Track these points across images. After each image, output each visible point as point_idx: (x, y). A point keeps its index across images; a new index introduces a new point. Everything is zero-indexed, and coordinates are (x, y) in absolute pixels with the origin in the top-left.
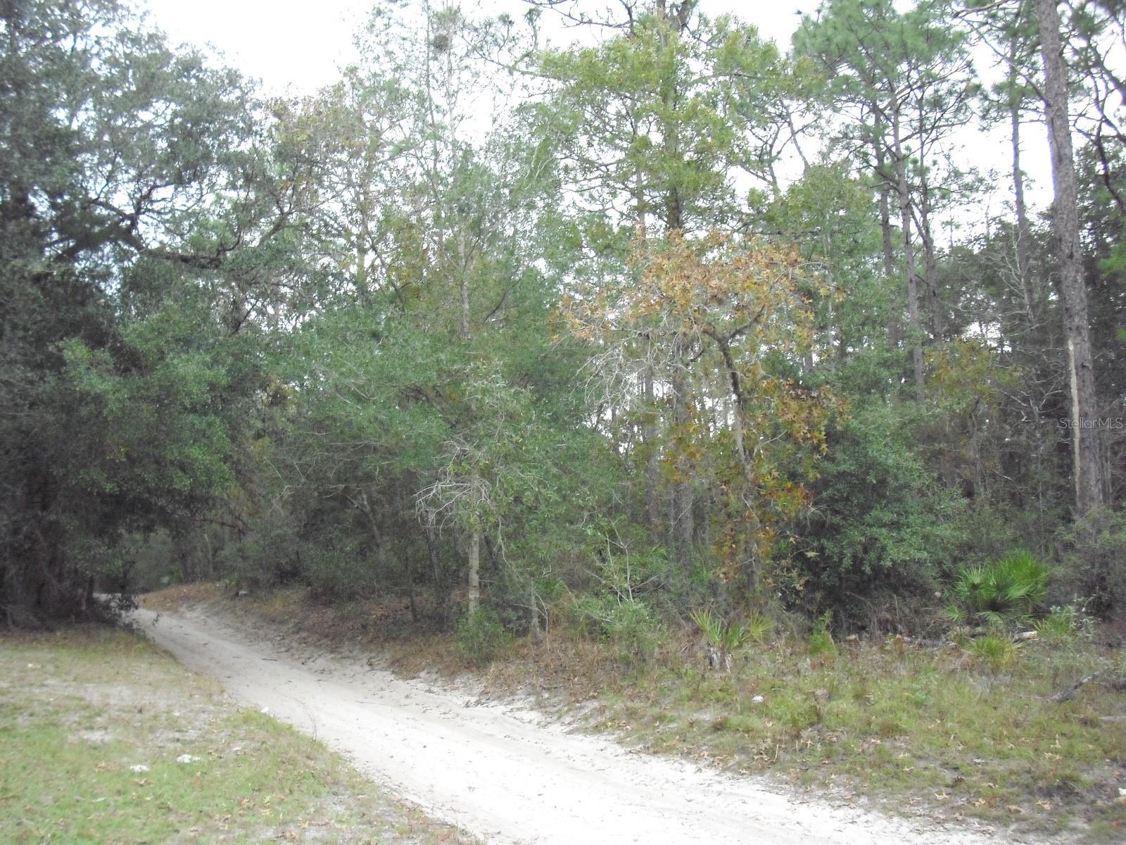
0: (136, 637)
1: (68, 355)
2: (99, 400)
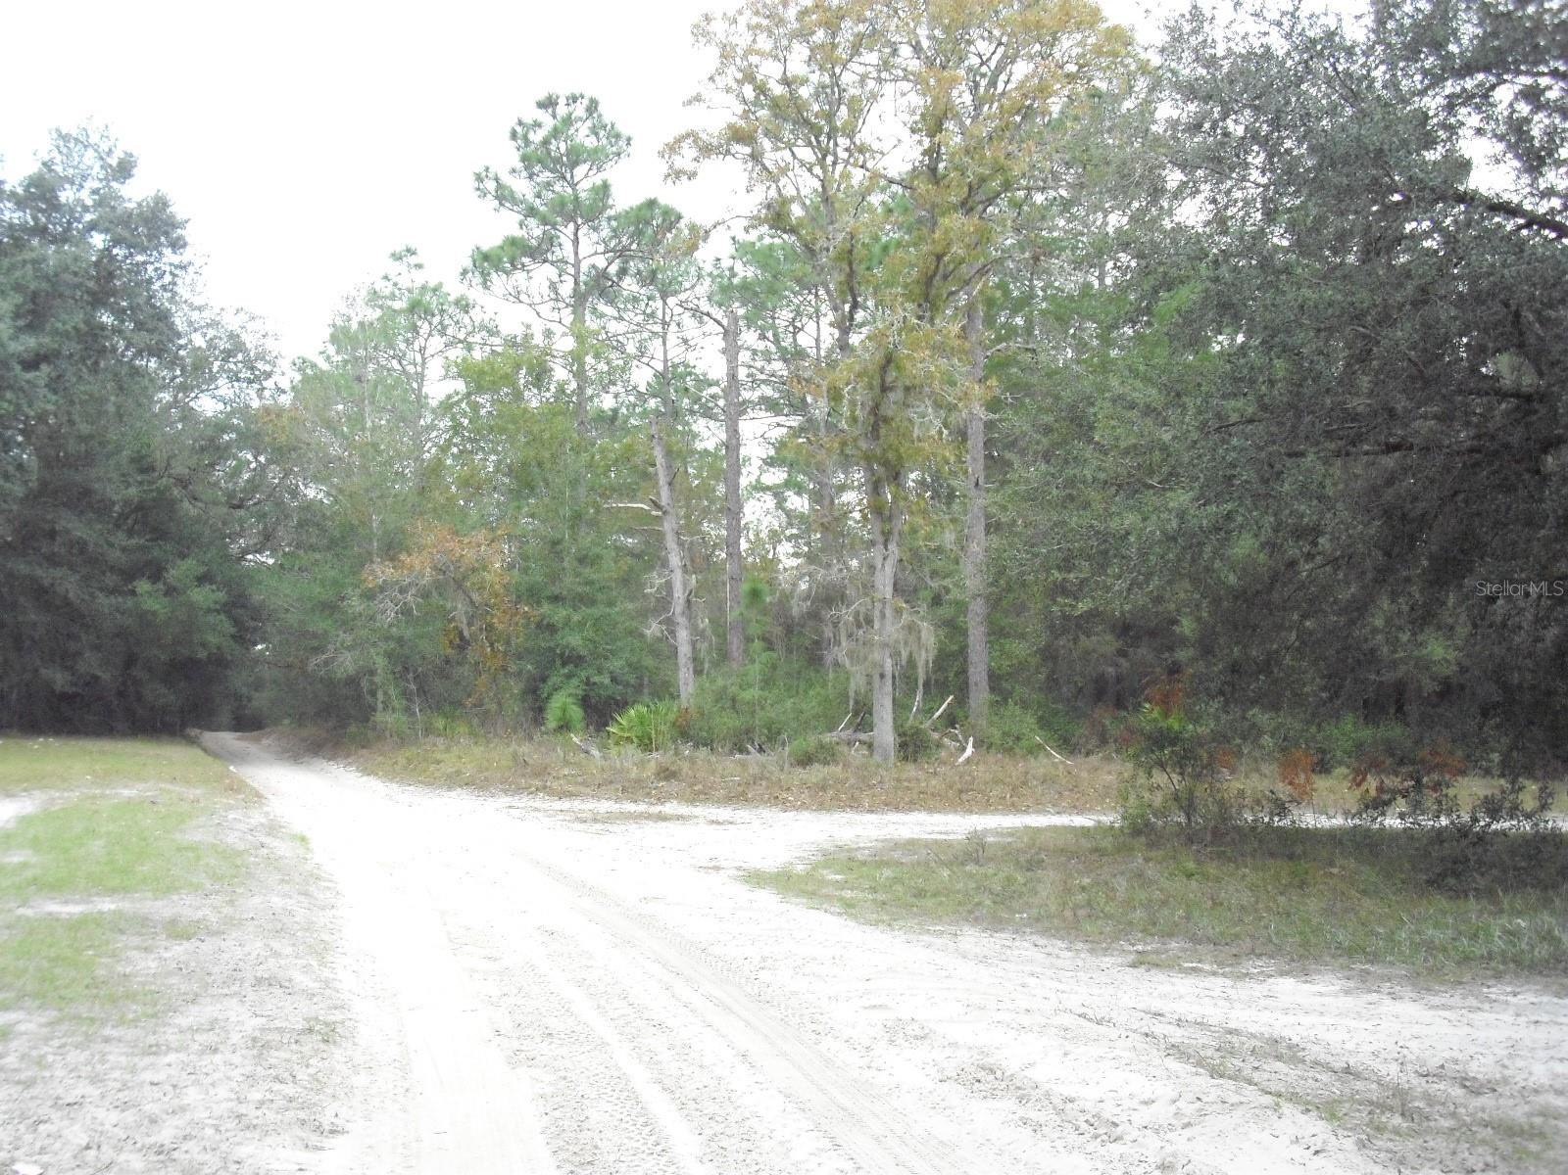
0: (192, 741)
1: (139, 590)
2: (154, 613)
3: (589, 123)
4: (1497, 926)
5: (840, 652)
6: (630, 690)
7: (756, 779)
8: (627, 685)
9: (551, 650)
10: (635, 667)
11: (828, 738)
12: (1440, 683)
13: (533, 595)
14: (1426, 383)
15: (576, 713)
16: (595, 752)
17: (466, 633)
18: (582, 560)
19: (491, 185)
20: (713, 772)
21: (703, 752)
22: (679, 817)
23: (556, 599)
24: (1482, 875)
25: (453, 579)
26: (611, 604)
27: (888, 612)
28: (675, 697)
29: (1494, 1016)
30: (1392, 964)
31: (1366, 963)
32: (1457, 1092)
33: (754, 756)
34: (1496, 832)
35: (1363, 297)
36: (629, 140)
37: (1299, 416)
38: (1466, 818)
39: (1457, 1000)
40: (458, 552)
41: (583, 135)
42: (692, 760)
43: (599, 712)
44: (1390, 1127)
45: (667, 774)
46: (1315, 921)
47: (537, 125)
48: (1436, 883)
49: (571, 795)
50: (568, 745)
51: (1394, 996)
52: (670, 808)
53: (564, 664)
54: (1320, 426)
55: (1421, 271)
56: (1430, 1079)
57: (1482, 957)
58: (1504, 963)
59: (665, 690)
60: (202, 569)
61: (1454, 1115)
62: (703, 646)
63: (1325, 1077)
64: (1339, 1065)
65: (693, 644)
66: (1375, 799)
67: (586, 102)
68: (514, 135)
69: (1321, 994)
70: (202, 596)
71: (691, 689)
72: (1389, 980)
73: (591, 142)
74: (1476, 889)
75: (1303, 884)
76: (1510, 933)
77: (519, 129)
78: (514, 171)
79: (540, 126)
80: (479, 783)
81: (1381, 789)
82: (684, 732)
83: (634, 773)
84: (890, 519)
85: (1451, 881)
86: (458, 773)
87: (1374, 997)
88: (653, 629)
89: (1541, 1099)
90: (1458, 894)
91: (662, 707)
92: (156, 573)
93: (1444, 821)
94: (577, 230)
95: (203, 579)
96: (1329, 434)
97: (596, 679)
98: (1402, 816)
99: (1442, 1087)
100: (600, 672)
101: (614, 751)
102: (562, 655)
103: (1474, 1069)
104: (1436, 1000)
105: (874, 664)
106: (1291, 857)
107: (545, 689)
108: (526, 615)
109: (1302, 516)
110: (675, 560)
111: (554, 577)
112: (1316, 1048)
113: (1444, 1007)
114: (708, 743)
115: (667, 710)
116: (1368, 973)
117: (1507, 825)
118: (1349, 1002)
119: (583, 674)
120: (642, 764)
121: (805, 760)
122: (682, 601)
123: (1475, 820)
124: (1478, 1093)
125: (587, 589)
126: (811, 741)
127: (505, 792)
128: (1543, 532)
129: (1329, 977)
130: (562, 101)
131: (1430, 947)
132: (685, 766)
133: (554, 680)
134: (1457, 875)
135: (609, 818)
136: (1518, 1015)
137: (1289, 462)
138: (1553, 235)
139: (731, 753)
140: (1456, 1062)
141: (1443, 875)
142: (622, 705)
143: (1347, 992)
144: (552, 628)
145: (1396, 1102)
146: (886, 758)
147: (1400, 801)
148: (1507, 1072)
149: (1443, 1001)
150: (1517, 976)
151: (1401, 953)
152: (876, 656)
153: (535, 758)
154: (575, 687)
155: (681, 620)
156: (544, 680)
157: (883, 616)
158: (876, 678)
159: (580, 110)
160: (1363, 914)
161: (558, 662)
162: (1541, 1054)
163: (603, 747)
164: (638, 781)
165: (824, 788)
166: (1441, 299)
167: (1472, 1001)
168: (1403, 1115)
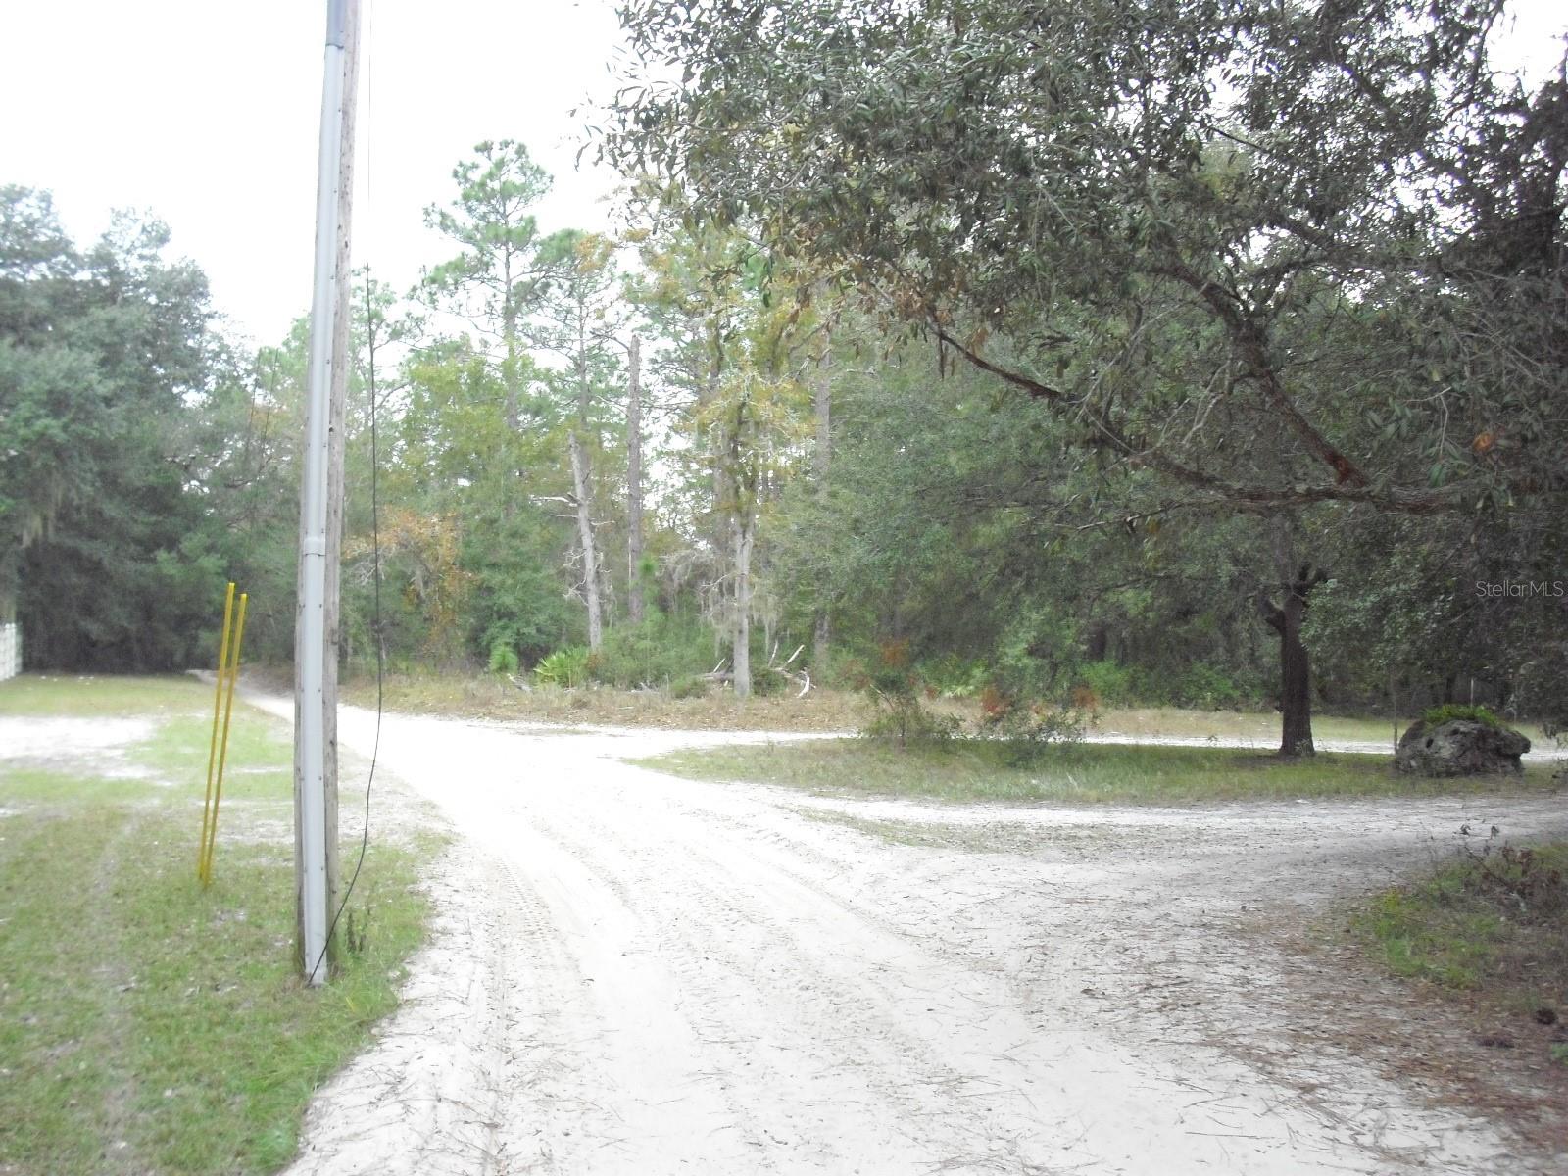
1: (158, 558)
3: (519, 164)
5: (709, 615)
6: (551, 639)
7: (645, 708)
8: (549, 635)
9: (489, 607)
10: (555, 620)
11: (701, 678)
13: (476, 564)
15: (512, 658)
16: (526, 687)
17: (423, 594)
18: (514, 535)
19: (436, 218)
20: (614, 703)
21: (607, 687)
22: (587, 732)
23: (493, 566)
25: (414, 551)
26: (536, 570)
27: (745, 586)
28: (587, 644)
33: (646, 691)
36: (552, 178)
40: (417, 530)
41: (513, 175)
42: (598, 694)
43: (530, 656)
45: (580, 704)
47: (475, 166)
49: (510, 719)
50: (505, 683)
52: (582, 727)
53: (499, 619)
59: (579, 639)
60: (208, 542)
62: (608, 607)
65: (601, 605)
67: (516, 146)
68: (455, 174)
70: (210, 563)
71: (599, 640)
73: (519, 180)
77: (460, 169)
78: (455, 203)
79: (477, 167)
80: (441, 710)
82: (593, 673)
83: (555, 704)
84: (747, 514)
86: (423, 703)
88: (571, 593)
91: (576, 652)
92: (171, 543)
94: (509, 254)
95: (209, 549)
97: (525, 630)
100: (528, 624)
101: (540, 687)
102: (498, 612)
105: (733, 624)
107: (485, 639)
108: (471, 581)
110: (587, 541)
111: (492, 547)
114: (611, 681)
115: (583, 656)
119: (515, 626)
120: (562, 696)
121: (681, 695)
122: (592, 573)
125: (518, 559)
126: (687, 680)
127: (460, 717)
130: (496, 147)
132: (594, 700)
133: (492, 631)
135: (539, 733)
139: (628, 689)
142: (546, 651)
144: (490, 590)
146: (743, 693)
152: (735, 617)
153: (481, 692)
154: (508, 636)
155: (592, 587)
156: (484, 630)
157: (741, 587)
158: (736, 633)
159: (510, 153)
161: (495, 616)
163: (532, 684)
164: (558, 709)
165: (693, 714)
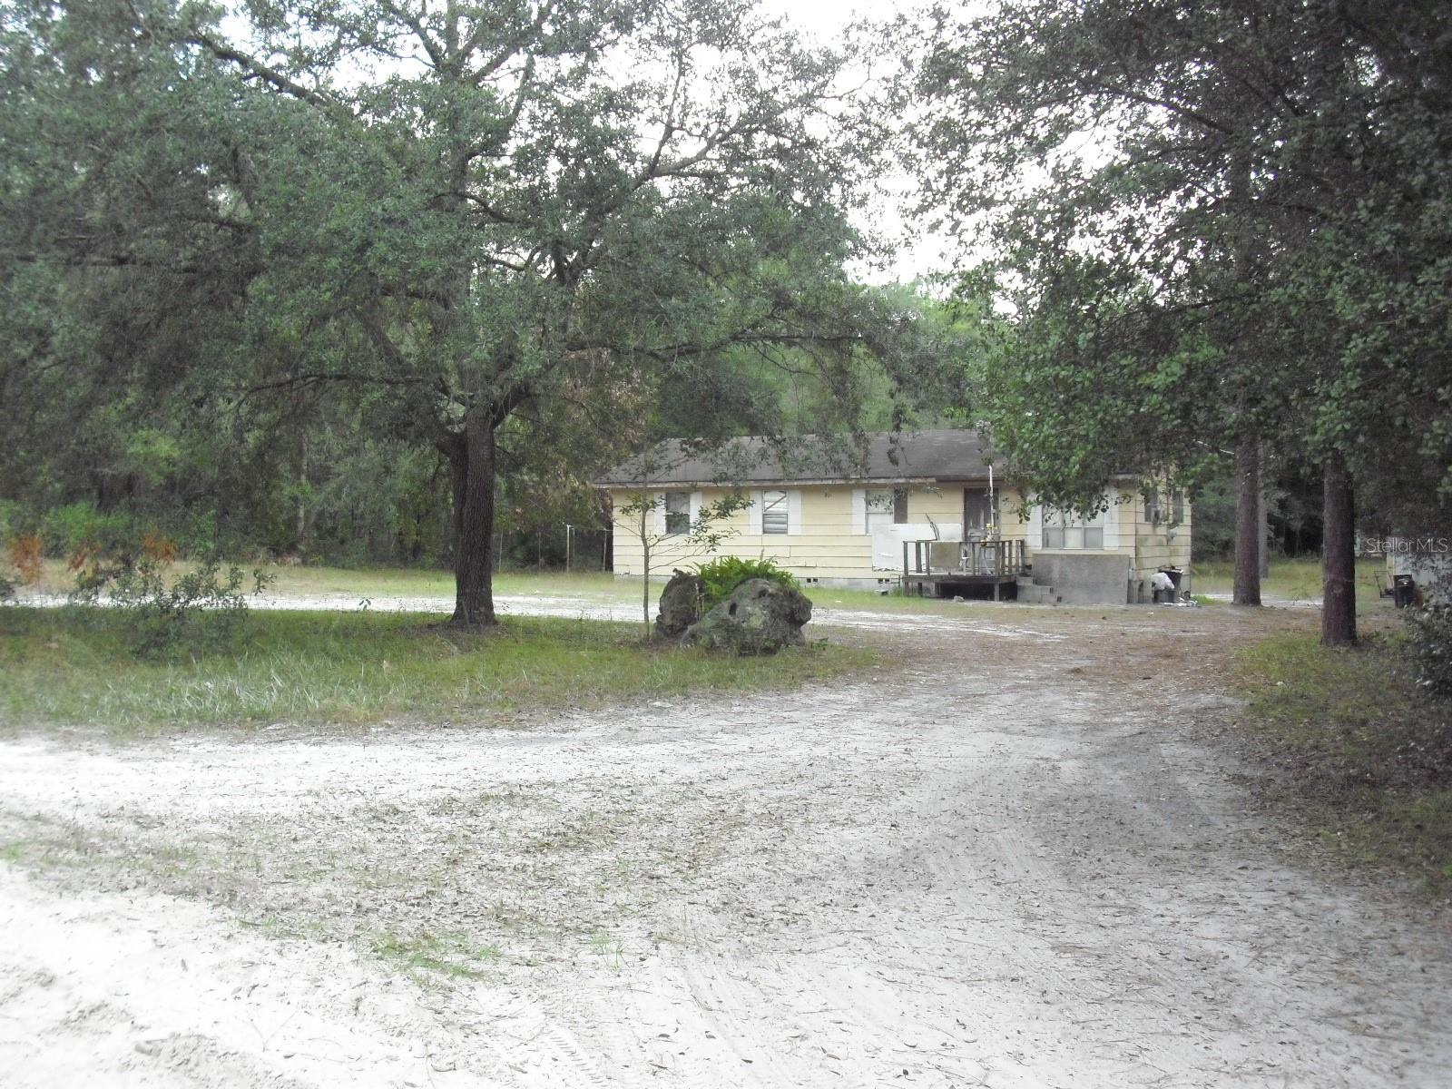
4: (187, 687)
12: (167, 477)
14: (154, 205)
24: (180, 644)
29: (176, 763)
30: (94, 725)
31: (72, 724)
32: (131, 828)
34: (193, 608)
35: (99, 120)
37: (33, 223)
38: (168, 595)
39: (147, 753)
44: (65, 861)
46: (29, 690)
48: (141, 654)
51: (91, 752)
54: (53, 234)
55: (152, 103)
56: (110, 819)
57: (172, 715)
58: (190, 719)
61: (123, 846)
63: (14, 825)
64: (29, 813)
66: (89, 580)
69: (27, 755)
72: (90, 739)
74: (175, 658)
75: (21, 658)
76: (198, 694)
81: (96, 571)
85: (154, 651)
87: (74, 754)
89: (199, 828)
90: (159, 661)
93: (150, 599)
96: (60, 243)
98: (113, 595)
99: (119, 825)
103: (151, 809)
104: (128, 754)
106: (13, 634)
109: (29, 317)
112: (13, 801)
113: (135, 759)
116: (71, 734)
117: (203, 601)
118: (51, 759)
123: (176, 597)
124: (147, 828)
128: (241, 347)
129: (36, 739)
131: (129, 709)
134: (159, 646)
136: (195, 762)
137: (19, 265)
138: (276, 87)
140: (136, 804)
141: (146, 647)
143: (51, 751)
145: (73, 840)
147: (113, 581)
148: (176, 809)
149: (134, 754)
150: (200, 728)
151: (103, 715)
160: (74, 683)
162: (208, 792)
166: (168, 131)
167: (159, 753)
168: (77, 850)
